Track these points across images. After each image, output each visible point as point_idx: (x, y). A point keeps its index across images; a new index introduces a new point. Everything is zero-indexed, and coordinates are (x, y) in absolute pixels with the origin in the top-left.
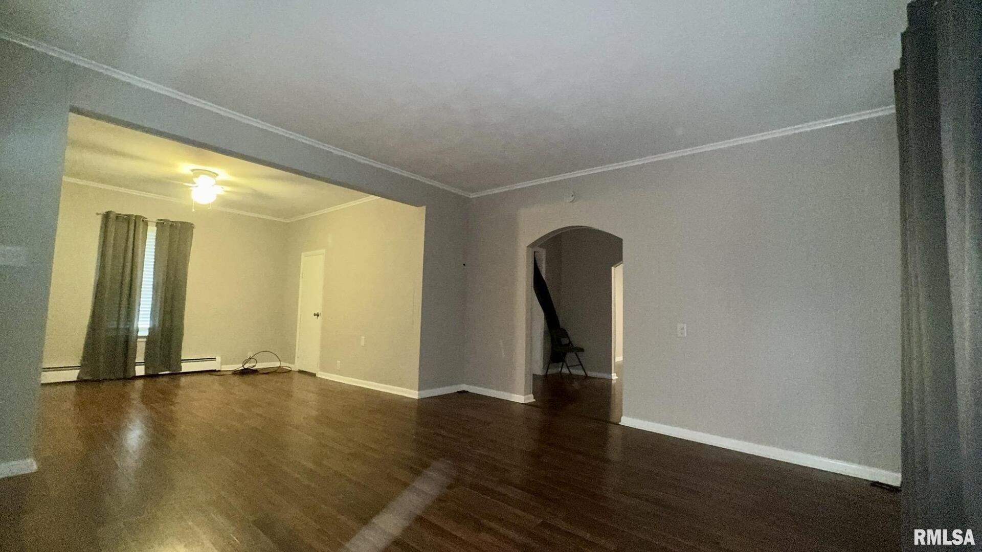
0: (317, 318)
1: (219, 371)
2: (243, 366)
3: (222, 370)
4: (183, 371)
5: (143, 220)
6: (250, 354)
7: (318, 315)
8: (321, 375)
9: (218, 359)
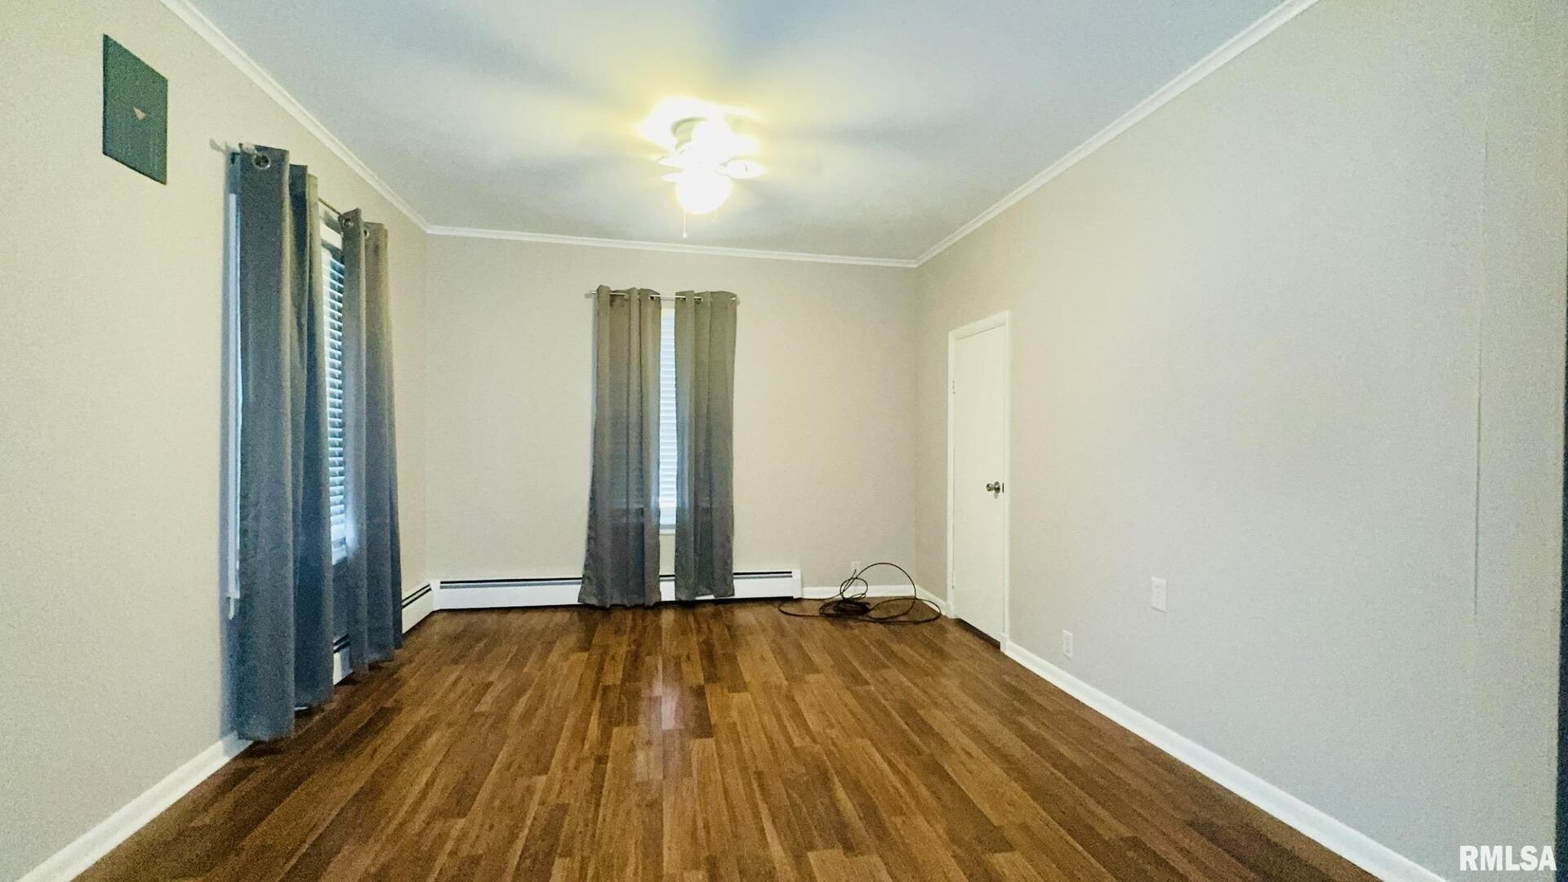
0: (996, 497)
1: (800, 600)
2: (841, 593)
3: (805, 597)
4: (737, 595)
5: (652, 298)
6: (856, 565)
7: (997, 490)
8: (1010, 649)
9: (796, 574)
